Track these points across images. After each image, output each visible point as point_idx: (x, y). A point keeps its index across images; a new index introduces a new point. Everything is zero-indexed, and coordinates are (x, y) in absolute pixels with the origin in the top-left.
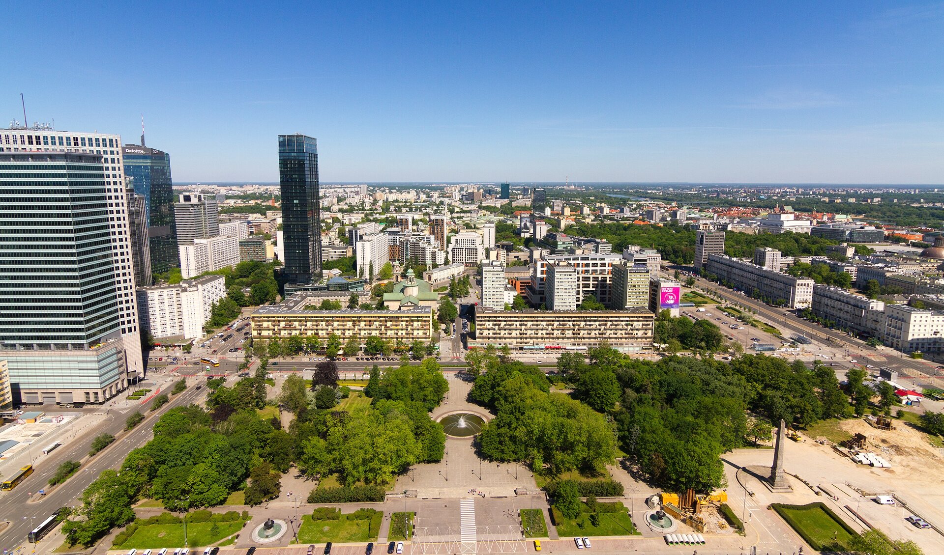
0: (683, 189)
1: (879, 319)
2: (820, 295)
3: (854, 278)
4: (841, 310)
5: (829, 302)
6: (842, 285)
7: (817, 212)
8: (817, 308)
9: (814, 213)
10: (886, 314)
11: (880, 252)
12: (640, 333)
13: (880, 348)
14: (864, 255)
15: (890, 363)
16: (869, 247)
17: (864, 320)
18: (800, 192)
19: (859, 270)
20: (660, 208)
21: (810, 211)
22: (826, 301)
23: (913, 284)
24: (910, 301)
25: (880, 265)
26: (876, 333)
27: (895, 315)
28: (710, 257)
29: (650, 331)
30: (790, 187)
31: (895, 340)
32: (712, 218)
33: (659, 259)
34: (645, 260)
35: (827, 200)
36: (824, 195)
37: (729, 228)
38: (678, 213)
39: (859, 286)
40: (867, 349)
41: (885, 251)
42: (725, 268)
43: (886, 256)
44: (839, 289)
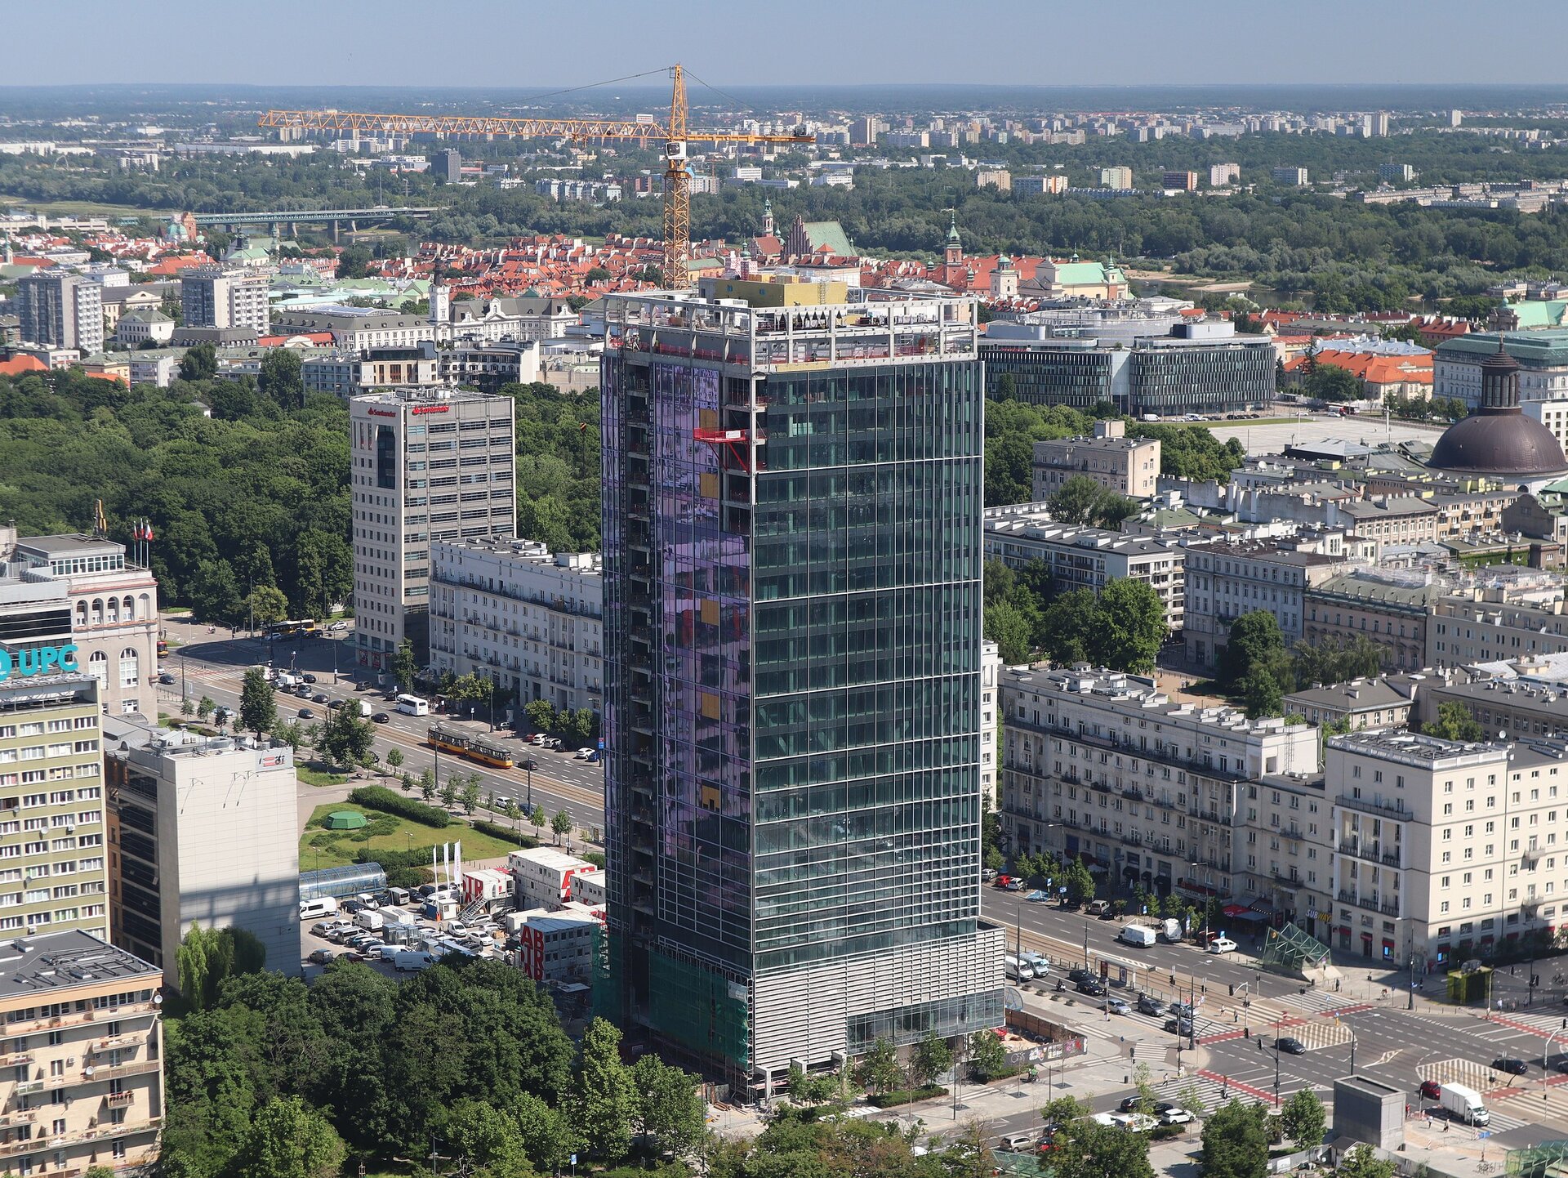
0: (227, 131)
1: (1305, 819)
2: (1034, 726)
3: (1172, 617)
4: (1134, 796)
5: (1081, 761)
6: (1123, 659)
7: (969, 248)
8: (1025, 800)
9: (955, 257)
10: (1331, 791)
11: (1270, 459)
12: (80, 1116)
13: (1324, 973)
14: (1202, 476)
15: (1372, 1047)
16: (1221, 434)
17: (1243, 834)
18: (871, 138)
19: (1196, 569)
20: (98, 256)
21: (934, 245)
22: (1061, 755)
23: (1418, 614)
24: (1416, 705)
25: (1279, 529)
26: (1299, 899)
27: (1369, 790)
28: (445, 566)
29: (141, 1095)
30: (821, 105)
31: (1379, 919)
32: (418, 310)
33: (147, 607)
34: (58, 622)
35: (1002, 179)
36: (987, 150)
37: (530, 370)
38: (220, 289)
39: (1200, 660)
40: (1270, 991)
41: (1290, 452)
42: (538, 619)
43: (1299, 477)
44: (1119, 680)
